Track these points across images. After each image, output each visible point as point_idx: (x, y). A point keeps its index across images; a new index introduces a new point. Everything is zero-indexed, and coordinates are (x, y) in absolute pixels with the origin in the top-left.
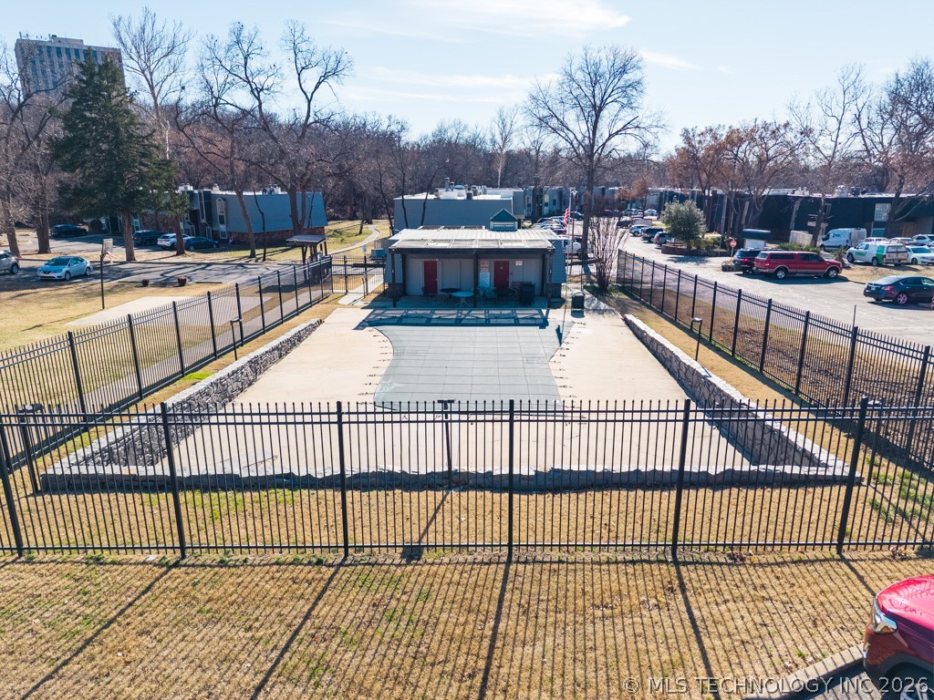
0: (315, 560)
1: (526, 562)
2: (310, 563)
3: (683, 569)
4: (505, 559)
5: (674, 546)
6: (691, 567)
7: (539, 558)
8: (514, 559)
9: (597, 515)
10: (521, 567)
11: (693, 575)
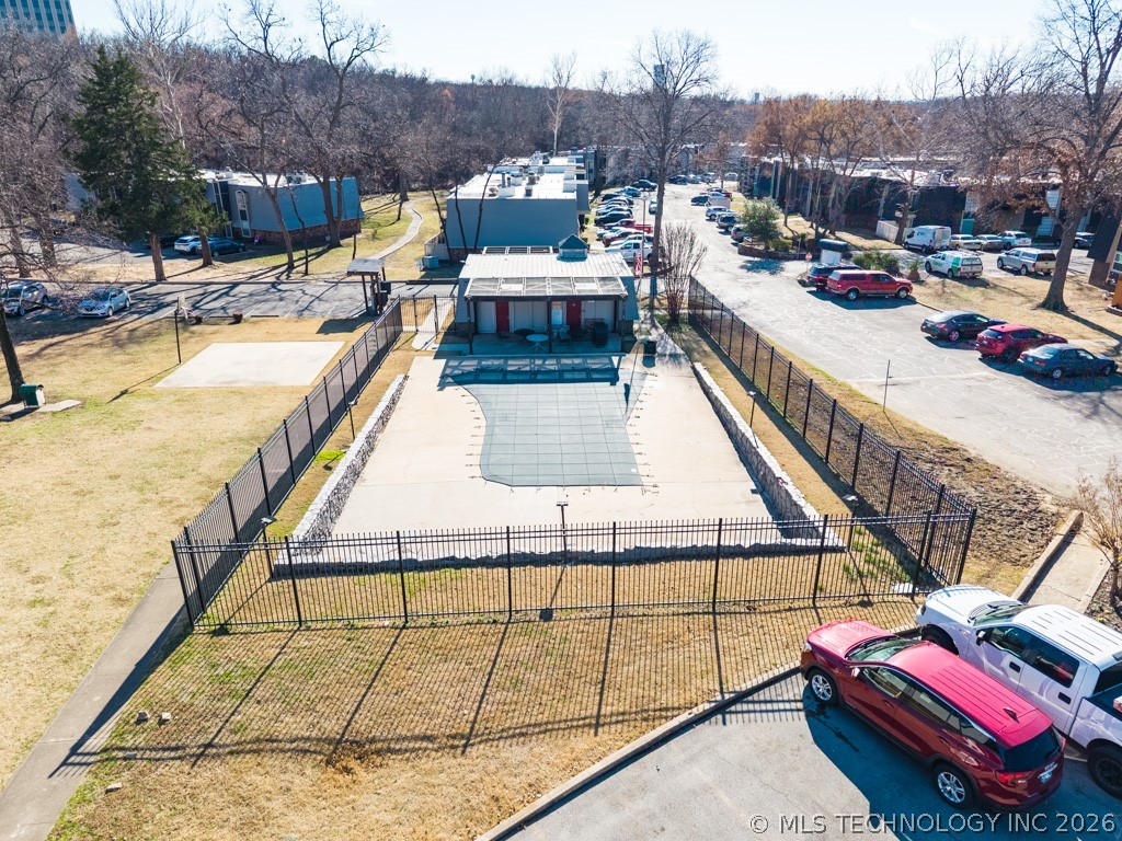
0: (491, 620)
1: (623, 616)
2: (489, 622)
3: (718, 617)
4: (609, 614)
5: (714, 602)
6: (723, 616)
7: (631, 613)
8: (615, 614)
9: (667, 581)
10: (620, 620)
11: (723, 621)
